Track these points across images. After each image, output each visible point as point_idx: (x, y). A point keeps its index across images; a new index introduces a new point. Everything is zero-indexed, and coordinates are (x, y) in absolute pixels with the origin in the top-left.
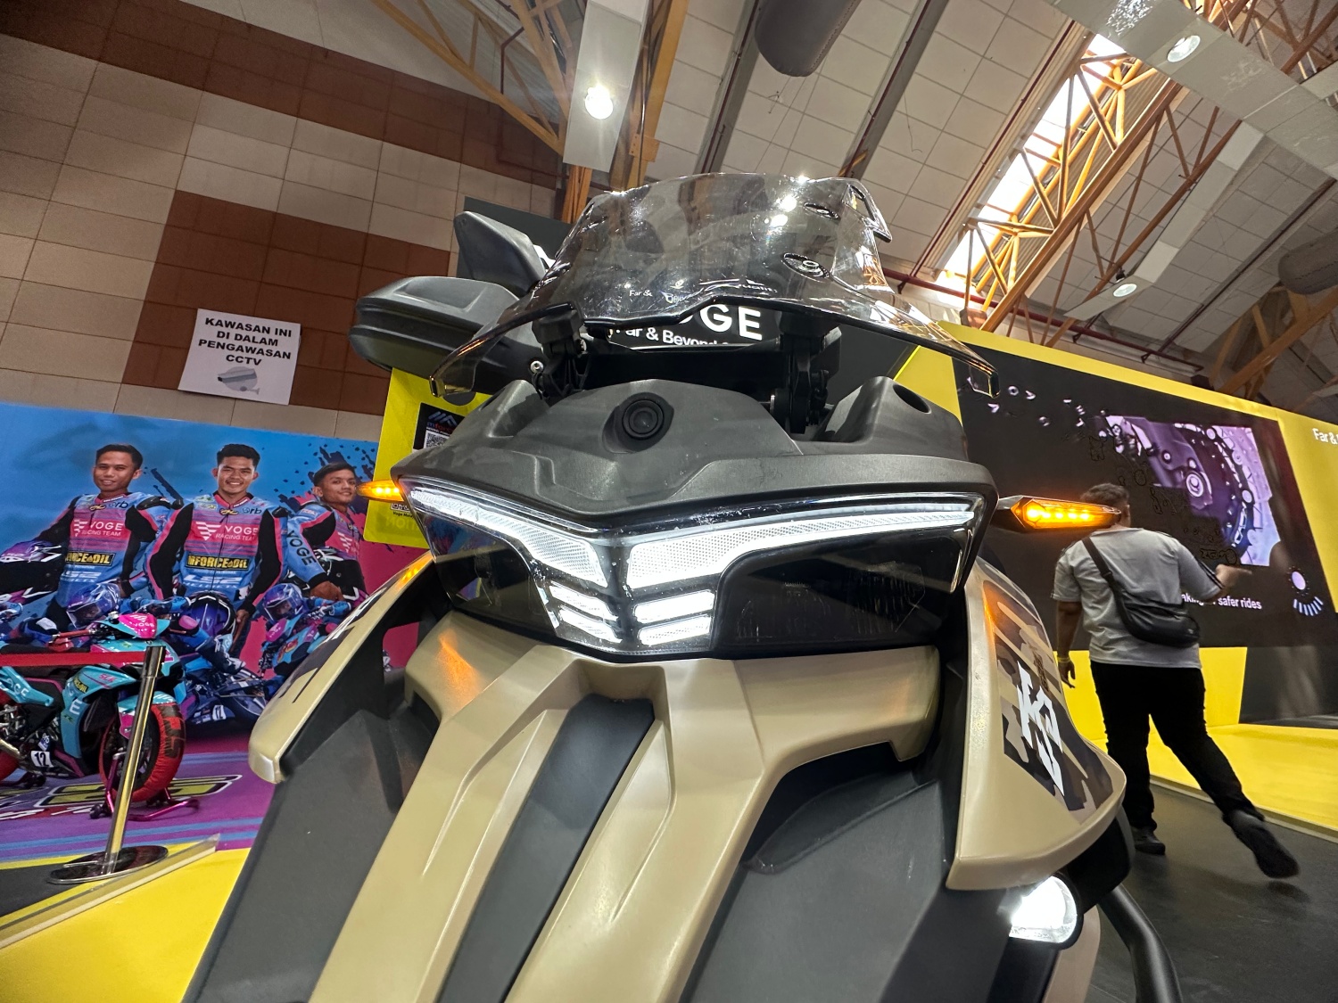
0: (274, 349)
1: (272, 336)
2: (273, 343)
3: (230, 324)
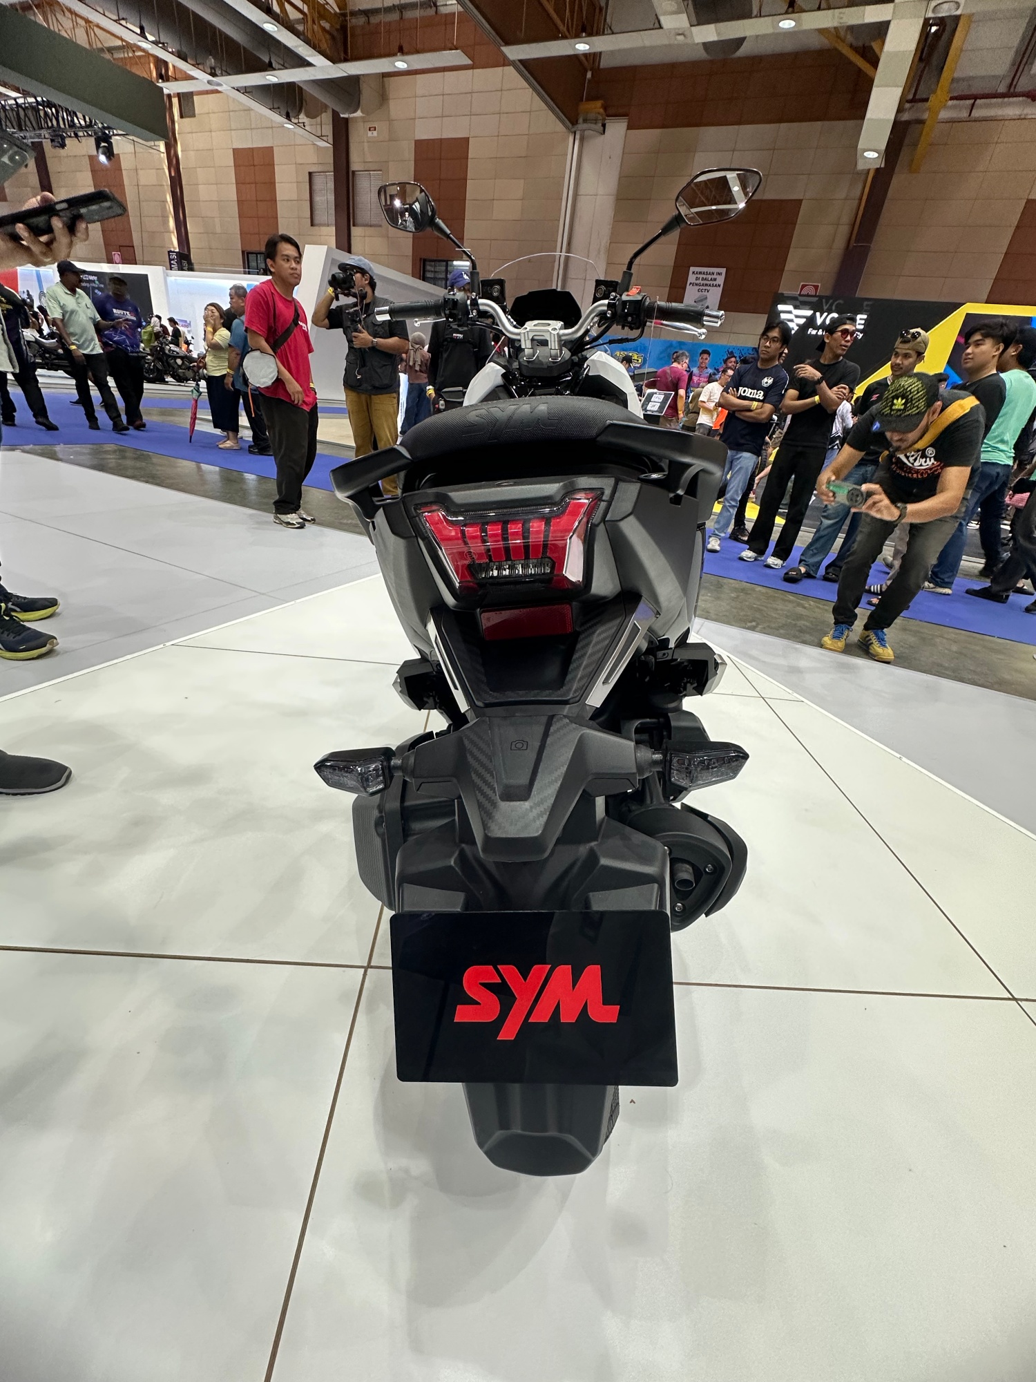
0: (715, 283)
1: (715, 276)
2: (715, 280)
3: (700, 273)
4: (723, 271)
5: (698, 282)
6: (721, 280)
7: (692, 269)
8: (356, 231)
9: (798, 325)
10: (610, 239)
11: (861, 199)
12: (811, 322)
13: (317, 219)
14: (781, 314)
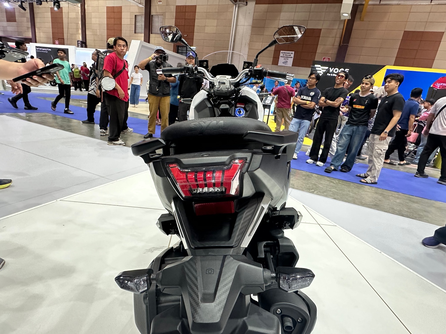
2: (290, 55)
3: (285, 53)
4: (294, 52)
5: (284, 56)
6: (292, 56)
7: (281, 51)
8: (151, 35)
9: (323, 72)
10: (250, 40)
11: (343, 29)
12: (328, 71)
13: (137, 31)
14: (316, 68)
